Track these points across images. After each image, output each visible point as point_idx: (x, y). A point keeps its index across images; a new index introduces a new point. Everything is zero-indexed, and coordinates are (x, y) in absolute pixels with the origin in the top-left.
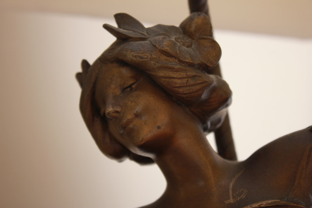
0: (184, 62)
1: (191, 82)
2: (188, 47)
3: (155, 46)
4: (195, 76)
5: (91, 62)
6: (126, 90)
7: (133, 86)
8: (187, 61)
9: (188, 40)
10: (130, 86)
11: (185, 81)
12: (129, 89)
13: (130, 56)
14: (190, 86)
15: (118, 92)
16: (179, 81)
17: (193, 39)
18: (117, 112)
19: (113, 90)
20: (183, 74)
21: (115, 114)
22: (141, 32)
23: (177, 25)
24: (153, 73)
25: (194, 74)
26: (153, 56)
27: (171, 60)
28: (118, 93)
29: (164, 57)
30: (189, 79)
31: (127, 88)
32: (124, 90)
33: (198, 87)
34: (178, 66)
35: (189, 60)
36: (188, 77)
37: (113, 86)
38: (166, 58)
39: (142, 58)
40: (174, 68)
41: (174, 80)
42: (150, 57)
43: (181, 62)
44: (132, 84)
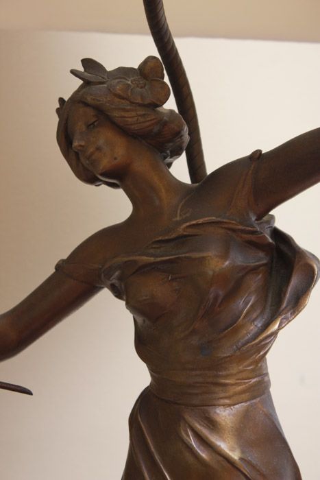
0: (134, 103)
1: (141, 119)
2: (141, 88)
3: (109, 90)
4: (144, 115)
5: (66, 99)
6: (90, 126)
7: (95, 124)
8: (137, 101)
9: (142, 82)
10: (93, 123)
11: (135, 119)
12: (92, 126)
13: (89, 99)
14: (140, 123)
15: (84, 128)
16: (130, 120)
17: (147, 80)
18: (81, 146)
19: (80, 126)
20: (133, 114)
21: (79, 148)
22: (102, 76)
23: (136, 67)
24: (109, 114)
25: (143, 113)
26: (109, 99)
27: (124, 101)
28: (84, 130)
29: (117, 100)
30: (139, 118)
31: (90, 125)
32: (88, 126)
33: (148, 124)
34: (129, 107)
35: (139, 101)
36: (138, 116)
37: (80, 124)
38: (119, 100)
39: (99, 101)
40: (124, 109)
41: (126, 119)
42: (105, 100)
43: (132, 103)
44: (95, 122)
